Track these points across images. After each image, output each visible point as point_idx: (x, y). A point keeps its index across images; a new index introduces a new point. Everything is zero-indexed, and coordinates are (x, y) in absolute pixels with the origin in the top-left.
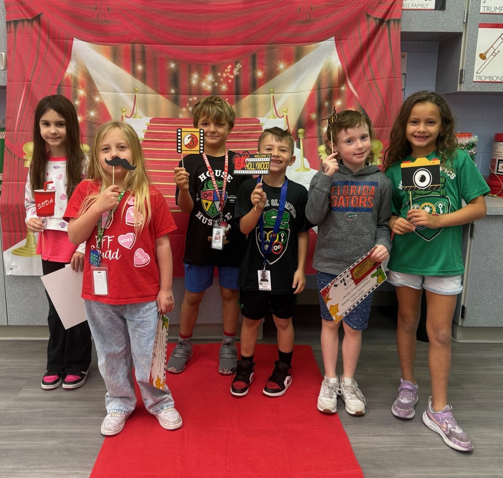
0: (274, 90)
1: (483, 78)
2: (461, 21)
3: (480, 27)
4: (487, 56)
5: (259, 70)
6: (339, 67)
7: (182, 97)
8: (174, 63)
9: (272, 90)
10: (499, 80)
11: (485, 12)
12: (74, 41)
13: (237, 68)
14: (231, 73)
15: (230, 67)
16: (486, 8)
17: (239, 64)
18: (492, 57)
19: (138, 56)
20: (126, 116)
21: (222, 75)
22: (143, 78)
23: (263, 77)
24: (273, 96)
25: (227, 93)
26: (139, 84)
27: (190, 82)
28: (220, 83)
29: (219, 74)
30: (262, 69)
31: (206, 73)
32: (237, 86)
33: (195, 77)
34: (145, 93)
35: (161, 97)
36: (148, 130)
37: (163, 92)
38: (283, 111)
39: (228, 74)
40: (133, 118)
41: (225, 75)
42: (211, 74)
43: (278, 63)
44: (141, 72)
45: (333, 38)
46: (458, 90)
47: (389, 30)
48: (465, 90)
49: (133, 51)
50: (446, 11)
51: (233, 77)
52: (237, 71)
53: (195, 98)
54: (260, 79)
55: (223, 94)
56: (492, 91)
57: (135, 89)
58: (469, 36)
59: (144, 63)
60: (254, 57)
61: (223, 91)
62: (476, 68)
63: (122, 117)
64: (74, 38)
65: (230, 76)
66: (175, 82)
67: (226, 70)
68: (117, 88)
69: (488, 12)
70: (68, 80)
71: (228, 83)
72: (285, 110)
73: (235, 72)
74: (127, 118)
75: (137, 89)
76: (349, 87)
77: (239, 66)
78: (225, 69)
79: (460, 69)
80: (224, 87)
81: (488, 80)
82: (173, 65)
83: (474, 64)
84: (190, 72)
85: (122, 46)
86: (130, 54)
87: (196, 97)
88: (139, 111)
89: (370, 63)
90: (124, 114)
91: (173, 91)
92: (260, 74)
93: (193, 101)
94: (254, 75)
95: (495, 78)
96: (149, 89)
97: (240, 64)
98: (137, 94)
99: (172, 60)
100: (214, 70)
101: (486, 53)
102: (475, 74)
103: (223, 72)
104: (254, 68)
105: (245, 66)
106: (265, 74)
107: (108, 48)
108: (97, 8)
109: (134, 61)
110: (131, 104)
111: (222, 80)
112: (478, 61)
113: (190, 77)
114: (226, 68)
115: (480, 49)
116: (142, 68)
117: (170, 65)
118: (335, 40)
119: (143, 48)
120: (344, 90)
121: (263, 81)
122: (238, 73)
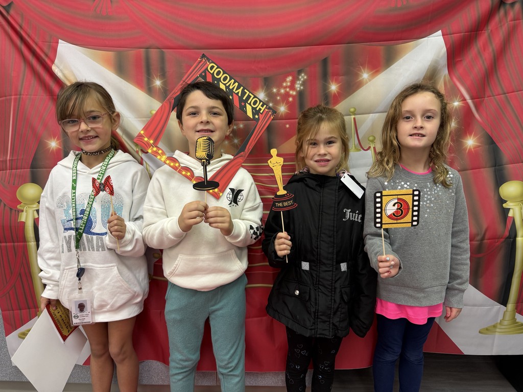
0: (355, 110)
5: (332, 81)
9: (352, 110)
12: (59, 45)
13: (299, 80)
14: (292, 87)
15: (289, 79)
17: (303, 75)
19: (155, 68)
21: (279, 91)
22: (164, 97)
23: (338, 92)
24: (354, 119)
25: (287, 117)
28: (277, 103)
29: (275, 90)
30: (337, 81)
31: (255, 88)
32: (301, 105)
38: (369, 140)
39: (288, 90)
41: (282, 91)
42: (263, 89)
43: (360, 70)
44: (159, 89)
45: (440, 32)
49: (148, 60)
51: (294, 93)
52: (301, 85)
53: (241, 126)
54: (335, 95)
55: (281, 119)
57: (151, 112)
59: (163, 76)
60: (325, 62)
61: (282, 114)
64: (60, 41)
65: (291, 92)
67: (284, 84)
68: (126, 112)
71: (288, 102)
72: (371, 138)
73: (298, 86)
76: (464, 100)
77: (303, 77)
78: (283, 82)
80: (283, 109)
85: (131, 53)
86: (144, 63)
92: (334, 88)
93: (239, 129)
94: (325, 88)
97: (305, 74)
100: (268, 83)
103: (280, 86)
104: (325, 77)
105: (311, 77)
106: (341, 88)
107: (110, 54)
109: (149, 74)
111: (278, 98)
114: (285, 80)
116: (161, 83)
118: (443, 35)
119: (162, 55)
120: (458, 105)
121: (338, 98)
122: (302, 88)
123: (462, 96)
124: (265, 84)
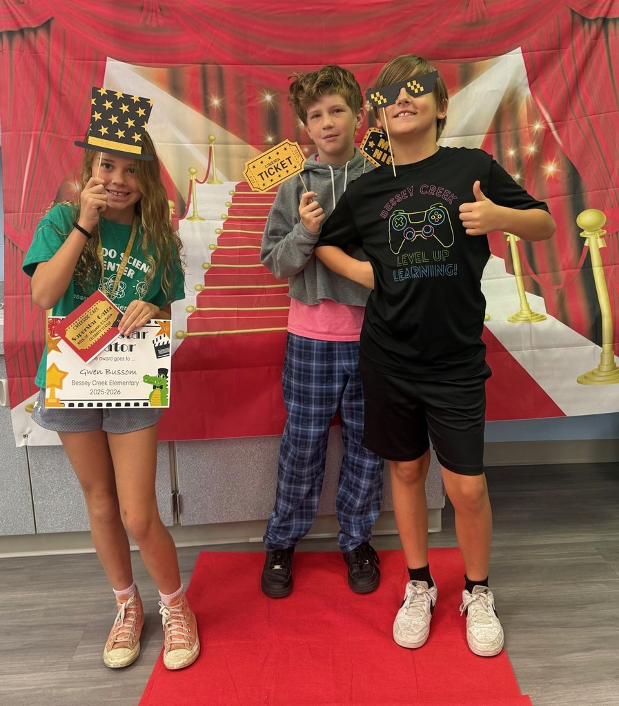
6: (527, 96)
8: (271, 94)
12: (107, 62)
19: (212, 85)
20: (196, 180)
22: (223, 118)
26: (216, 130)
27: (297, 124)
34: (227, 143)
35: (252, 149)
36: (233, 202)
37: (256, 141)
40: (208, 183)
44: (218, 109)
45: (519, 49)
47: (607, 37)
49: (204, 77)
53: (307, 150)
57: (209, 137)
59: (221, 94)
63: (191, 181)
64: (108, 58)
66: (274, 124)
68: (181, 137)
74: (198, 184)
75: (212, 137)
76: (546, 123)
82: (268, 98)
85: (186, 71)
86: (200, 82)
87: (308, 147)
88: (217, 172)
90: (193, 178)
91: (271, 140)
96: (232, 137)
98: (212, 146)
99: (267, 89)
107: (163, 71)
108: (142, 8)
109: (206, 93)
110: (205, 162)
116: (220, 102)
117: (264, 98)
118: (523, 53)
119: (220, 71)
120: (540, 128)
122: (372, 108)
123: (544, 118)
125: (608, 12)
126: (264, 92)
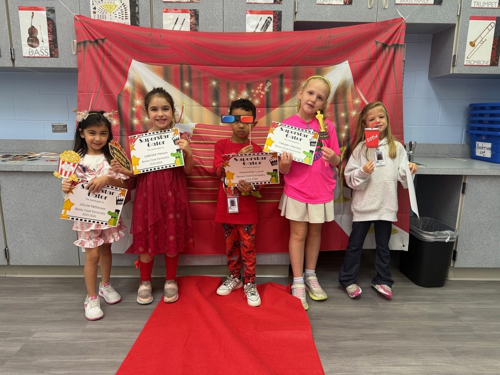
1: (472, 62)
2: (455, 14)
3: (471, 19)
4: (476, 44)
5: (286, 87)
6: (352, 85)
7: (221, 109)
8: (216, 81)
10: (485, 64)
11: (476, 6)
12: (132, 62)
13: (267, 86)
14: (263, 90)
15: (261, 85)
16: (476, 3)
18: (480, 44)
19: (185, 76)
21: (255, 91)
22: (190, 93)
23: (289, 94)
25: (260, 106)
26: (186, 98)
27: (229, 97)
28: (254, 98)
29: (253, 91)
30: (288, 87)
31: (242, 89)
32: (268, 100)
33: (233, 92)
34: (191, 105)
35: (204, 109)
37: (206, 105)
39: (260, 91)
40: (181, 123)
41: (257, 92)
42: (246, 89)
43: (301, 81)
44: (188, 88)
45: (347, 62)
46: (451, 73)
48: (457, 72)
49: (181, 71)
50: (443, 6)
51: (264, 93)
52: (268, 89)
54: (287, 95)
56: (479, 73)
57: (182, 102)
58: (461, 27)
59: (190, 80)
60: (281, 77)
62: (467, 54)
64: (133, 60)
65: (262, 93)
66: (216, 97)
67: (258, 88)
69: (478, 6)
70: (127, 92)
71: (260, 98)
73: (266, 89)
75: (184, 102)
78: (258, 86)
79: (453, 54)
80: (257, 102)
81: (476, 64)
82: (214, 83)
83: (464, 51)
84: (228, 88)
85: (172, 67)
86: (179, 73)
88: (186, 117)
89: (378, 76)
91: (214, 104)
92: (286, 91)
94: (281, 91)
95: (482, 63)
96: (195, 103)
97: (270, 83)
98: (184, 105)
99: (214, 79)
100: (249, 87)
101: (475, 41)
102: (466, 59)
103: (256, 89)
104: (281, 85)
105: (274, 84)
106: (290, 91)
107: (160, 67)
109: (182, 79)
111: (255, 95)
112: (469, 48)
113: (229, 93)
114: (259, 86)
115: (470, 38)
116: (189, 85)
117: (212, 83)
118: (349, 63)
119: (190, 68)
120: (358, 102)
121: (288, 97)
123: (360, 97)
124: (247, 87)
125: (399, 41)
126: (211, 80)
